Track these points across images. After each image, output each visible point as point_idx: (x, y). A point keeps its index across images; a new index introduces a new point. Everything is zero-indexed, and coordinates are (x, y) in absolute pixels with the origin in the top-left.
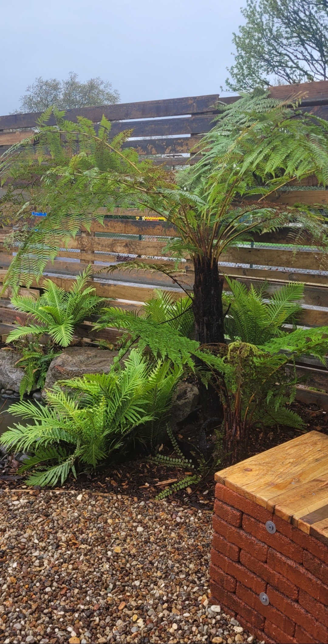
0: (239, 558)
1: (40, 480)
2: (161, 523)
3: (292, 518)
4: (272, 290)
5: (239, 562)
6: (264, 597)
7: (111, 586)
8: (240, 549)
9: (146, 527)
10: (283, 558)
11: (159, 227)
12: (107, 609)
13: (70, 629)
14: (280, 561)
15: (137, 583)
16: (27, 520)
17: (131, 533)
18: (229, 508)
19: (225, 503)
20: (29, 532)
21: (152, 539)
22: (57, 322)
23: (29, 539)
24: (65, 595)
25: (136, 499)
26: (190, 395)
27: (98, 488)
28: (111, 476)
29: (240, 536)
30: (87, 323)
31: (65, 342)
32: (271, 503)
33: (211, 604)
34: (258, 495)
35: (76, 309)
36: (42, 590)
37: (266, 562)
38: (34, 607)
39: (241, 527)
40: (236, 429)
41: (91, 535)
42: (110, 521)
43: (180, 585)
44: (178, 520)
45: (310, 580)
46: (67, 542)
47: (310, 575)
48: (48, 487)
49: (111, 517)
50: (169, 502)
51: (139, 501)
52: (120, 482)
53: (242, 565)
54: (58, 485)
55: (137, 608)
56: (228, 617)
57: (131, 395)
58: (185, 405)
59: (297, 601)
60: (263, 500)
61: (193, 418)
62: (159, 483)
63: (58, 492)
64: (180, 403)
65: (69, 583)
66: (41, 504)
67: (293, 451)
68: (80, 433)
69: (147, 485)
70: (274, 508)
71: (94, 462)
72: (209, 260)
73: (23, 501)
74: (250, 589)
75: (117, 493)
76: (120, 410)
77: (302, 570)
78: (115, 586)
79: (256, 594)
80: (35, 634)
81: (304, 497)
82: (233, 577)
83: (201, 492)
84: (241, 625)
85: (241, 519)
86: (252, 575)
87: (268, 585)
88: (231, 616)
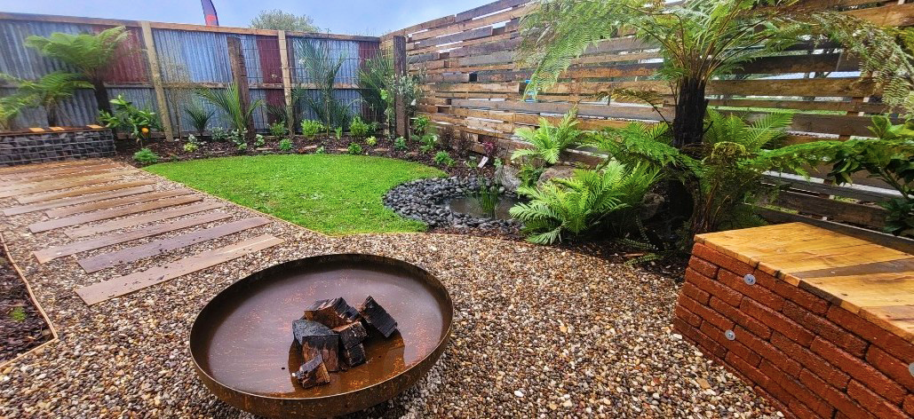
0: (709, 302)
1: (536, 240)
2: (628, 279)
3: (778, 274)
4: (754, 118)
5: (708, 305)
6: (730, 334)
7: (589, 306)
8: (711, 295)
9: (615, 279)
10: (760, 305)
11: (642, 68)
12: (586, 317)
13: (559, 321)
14: (755, 307)
15: (609, 309)
16: (527, 259)
17: (602, 280)
18: (705, 263)
19: (703, 259)
20: (529, 266)
21: (620, 287)
22: (547, 146)
23: (529, 269)
24: (555, 303)
25: (607, 261)
26: (657, 201)
27: (577, 251)
28: (588, 246)
29: (713, 285)
30: (569, 150)
31: (553, 161)
32: (755, 260)
33: (672, 333)
34: (740, 253)
35: (564, 136)
36: (539, 297)
37: (738, 307)
38: (534, 304)
39: (715, 278)
40: (705, 223)
41: (573, 275)
42: (586, 271)
43: (645, 317)
44: (643, 279)
45: (790, 324)
46: (556, 276)
47: (789, 321)
48: (540, 244)
49: (588, 269)
50: (636, 268)
51: (610, 262)
52: (595, 250)
53: (710, 307)
54: (548, 244)
55: (610, 322)
56: (689, 344)
57: (610, 187)
58: (652, 208)
59: (768, 341)
60: (745, 257)
61: (657, 218)
62: (627, 255)
63: (548, 248)
64: (647, 205)
65: (557, 298)
66: (536, 252)
67: (776, 232)
68: (566, 211)
69: (616, 255)
70: (758, 264)
71: (577, 231)
72: (698, 81)
73: (524, 249)
74: (716, 327)
75: (592, 256)
76: (600, 199)
77: (780, 316)
78: (592, 307)
79: (721, 330)
80: (535, 318)
81: (792, 261)
82: (700, 316)
83: (664, 266)
84: (701, 351)
85: (717, 272)
86: (720, 316)
87: (736, 324)
88: (692, 344)
